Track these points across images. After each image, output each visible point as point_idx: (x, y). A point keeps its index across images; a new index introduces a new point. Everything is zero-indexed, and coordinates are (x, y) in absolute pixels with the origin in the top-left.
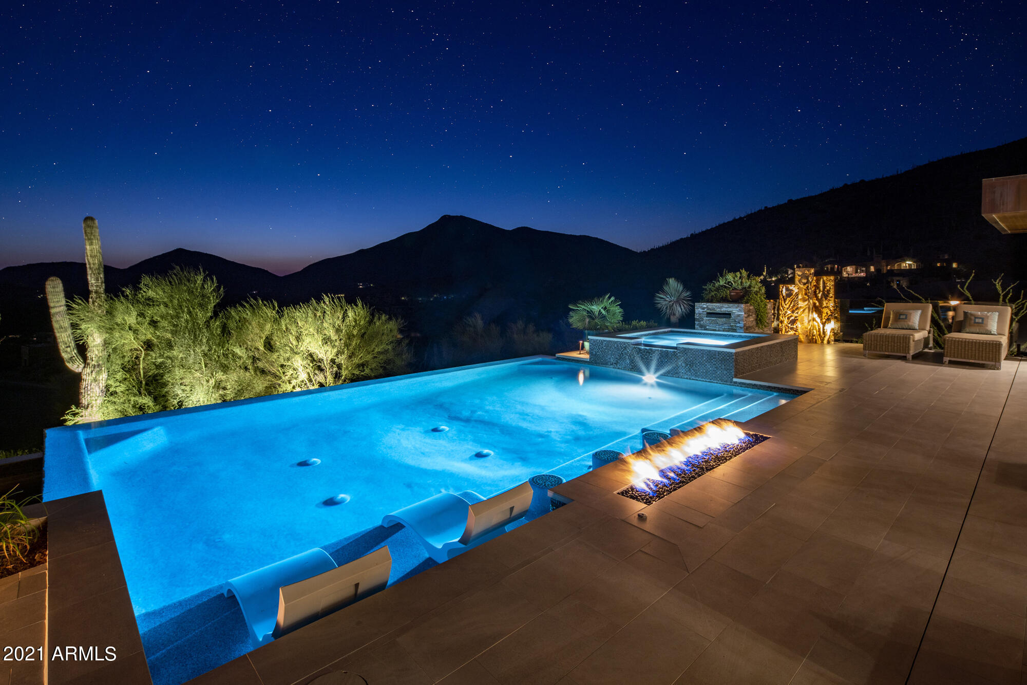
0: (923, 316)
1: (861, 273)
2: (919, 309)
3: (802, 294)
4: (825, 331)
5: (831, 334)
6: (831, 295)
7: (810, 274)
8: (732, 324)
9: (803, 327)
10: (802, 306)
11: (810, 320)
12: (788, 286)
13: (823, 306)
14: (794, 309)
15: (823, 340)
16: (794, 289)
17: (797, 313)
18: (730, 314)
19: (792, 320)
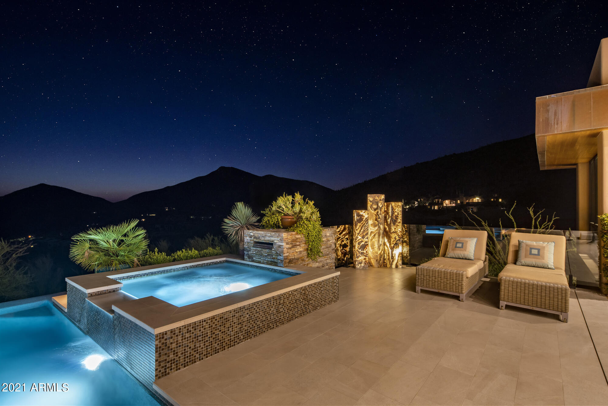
0: (478, 244)
1: (453, 204)
2: (475, 237)
3: (373, 219)
4: (394, 255)
5: (399, 258)
6: (399, 220)
7: (380, 200)
8: (274, 257)
9: (373, 252)
10: (373, 231)
11: (381, 245)
12: (359, 211)
13: (392, 231)
14: (364, 234)
15: (391, 264)
16: (364, 214)
17: (367, 238)
18: (272, 244)
19: (362, 244)
